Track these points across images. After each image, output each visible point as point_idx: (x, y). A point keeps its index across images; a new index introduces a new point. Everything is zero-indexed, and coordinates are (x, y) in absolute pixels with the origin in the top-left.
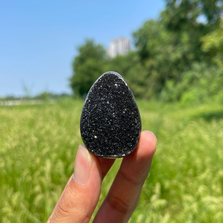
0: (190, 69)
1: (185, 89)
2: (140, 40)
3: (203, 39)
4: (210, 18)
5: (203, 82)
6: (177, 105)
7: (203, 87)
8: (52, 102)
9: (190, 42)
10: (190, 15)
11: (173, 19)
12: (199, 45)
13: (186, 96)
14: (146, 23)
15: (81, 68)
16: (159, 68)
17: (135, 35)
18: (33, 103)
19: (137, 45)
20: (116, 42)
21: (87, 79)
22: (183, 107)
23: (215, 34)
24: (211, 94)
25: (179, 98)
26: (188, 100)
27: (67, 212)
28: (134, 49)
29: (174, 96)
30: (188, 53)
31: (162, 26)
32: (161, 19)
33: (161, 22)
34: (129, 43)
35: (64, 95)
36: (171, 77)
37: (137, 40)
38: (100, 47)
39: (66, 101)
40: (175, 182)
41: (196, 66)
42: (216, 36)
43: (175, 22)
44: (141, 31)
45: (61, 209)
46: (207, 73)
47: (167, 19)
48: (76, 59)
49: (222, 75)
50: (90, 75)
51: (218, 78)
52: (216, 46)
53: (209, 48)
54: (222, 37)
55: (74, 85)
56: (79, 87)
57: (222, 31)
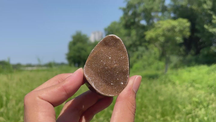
0: (137, 50)
1: (135, 62)
3: (146, 33)
4: (148, 22)
5: (145, 57)
7: (145, 60)
9: (137, 35)
10: (137, 20)
11: (127, 22)
12: (143, 36)
13: (135, 66)
14: (112, 23)
15: (73, 48)
17: (106, 30)
20: (95, 33)
21: (77, 54)
23: (152, 30)
24: (150, 65)
26: (136, 68)
30: (136, 41)
31: (121, 25)
33: (120, 23)
34: (102, 34)
35: (62, 64)
38: (85, 36)
39: (64, 67)
41: (141, 49)
42: (153, 32)
43: (129, 23)
44: (109, 27)
46: (147, 53)
47: (124, 22)
48: (70, 43)
49: (155, 54)
50: (79, 52)
51: (153, 56)
52: (154, 37)
53: (149, 38)
54: (157, 32)
55: (69, 58)
56: (72, 59)
57: (157, 29)
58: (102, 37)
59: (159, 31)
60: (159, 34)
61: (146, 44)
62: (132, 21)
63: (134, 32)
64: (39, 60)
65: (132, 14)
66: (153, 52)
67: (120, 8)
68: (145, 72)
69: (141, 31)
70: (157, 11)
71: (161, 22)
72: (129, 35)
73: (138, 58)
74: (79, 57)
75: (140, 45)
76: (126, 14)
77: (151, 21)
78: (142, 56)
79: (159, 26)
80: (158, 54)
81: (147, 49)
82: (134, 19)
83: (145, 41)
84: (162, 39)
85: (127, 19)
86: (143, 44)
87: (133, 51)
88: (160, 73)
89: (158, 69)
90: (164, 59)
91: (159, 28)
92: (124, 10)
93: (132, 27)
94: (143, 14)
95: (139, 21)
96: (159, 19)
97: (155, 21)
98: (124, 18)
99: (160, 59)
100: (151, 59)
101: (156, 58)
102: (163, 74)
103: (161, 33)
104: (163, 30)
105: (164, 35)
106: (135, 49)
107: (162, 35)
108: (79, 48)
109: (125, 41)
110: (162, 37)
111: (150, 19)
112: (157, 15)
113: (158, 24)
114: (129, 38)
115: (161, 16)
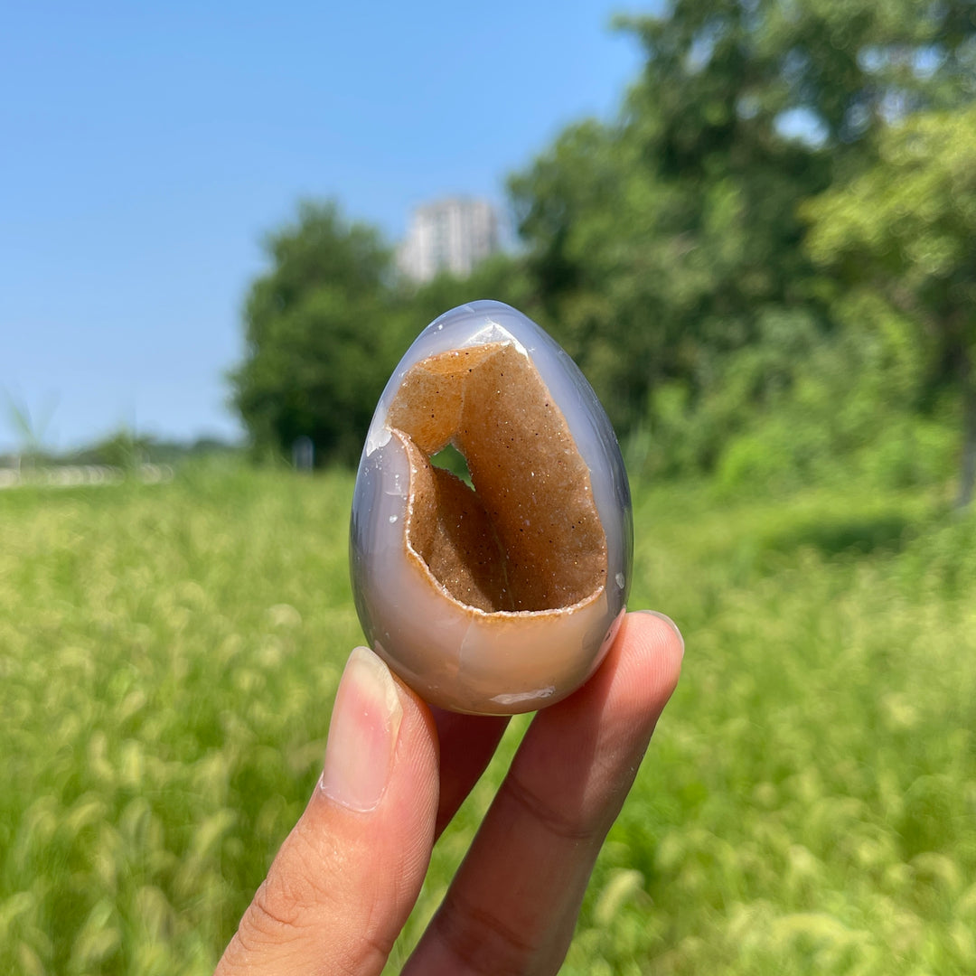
0: (753, 338)
1: (733, 425)
2: (540, 211)
3: (814, 209)
4: (834, 120)
5: (810, 390)
6: (698, 493)
7: (811, 413)
8: (152, 474)
9: (750, 221)
10: (749, 106)
11: (674, 125)
12: (794, 236)
13: (739, 453)
14: (565, 137)
15: (277, 328)
16: (620, 330)
17: (516, 188)
18: (68, 478)
19: (525, 231)
20: (437, 215)
21: (310, 374)
22: (726, 503)
23: (864, 186)
24: (846, 446)
25: (708, 462)
26: (747, 473)
27: (290, 922)
28: (514, 249)
29: (687, 453)
30: (745, 268)
31: (631, 153)
32: (627, 123)
33: (625, 136)
34: (493, 221)
35: (205, 447)
36: (676, 372)
37: (526, 208)
38: (363, 236)
39: (217, 471)
40: (698, 836)
41: (781, 326)
42: (869, 197)
43: (689, 137)
44: (542, 169)
45: (265, 913)
46: (826, 357)
47: (651, 127)
48: (260, 288)
49: (888, 362)
50: (322, 357)
51: (872, 378)
52: (870, 238)
53: (835, 249)
54: (893, 203)
55: (251, 404)
56: (272, 412)
57: (895, 175)
58: (492, 239)
59: (914, 196)
60: (909, 219)
61: (823, 289)
62: (714, 115)
63: (726, 204)
64: (21, 421)
65: (714, 66)
66: (872, 349)
67: (622, 25)
68: (808, 506)
69: (781, 189)
70: (902, 40)
71: (929, 124)
72: (690, 223)
73: (757, 393)
74: (323, 391)
75: (778, 298)
76: (663, 64)
77: (858, 118)
78: (787, 381)
79: (917, 151)
80: (910, 367)
81: (827, 324)
82: (730, 101)
83: (808, 270)
84: (931, 257)
85: (672, 99)
86: (798, 288)
87: (725, 347)
88: (917, 506)
89: (906, 479)
90: (954, 404)
91: (916, 166)
92: (652, 34)
93: (714, 165)
94: (794, 66)
95: (766, 119)
96: (924, 101)
97: (893, 113)
98: (651, 93)
99: (925, 405)
100: (858, 407)
101: (891, 398)
102: (942, 516)
103: (927, 210)
104: (944, 187)
105: (946, 224)
106: (735, 331)
107: (930, 220)
108: (319, 327)
109: (661, 274)
110: (937, 236)
111: (854, 103)
112: (906, 71)
113: (912, 136)
114: (688, 247)
115: (931, 75)
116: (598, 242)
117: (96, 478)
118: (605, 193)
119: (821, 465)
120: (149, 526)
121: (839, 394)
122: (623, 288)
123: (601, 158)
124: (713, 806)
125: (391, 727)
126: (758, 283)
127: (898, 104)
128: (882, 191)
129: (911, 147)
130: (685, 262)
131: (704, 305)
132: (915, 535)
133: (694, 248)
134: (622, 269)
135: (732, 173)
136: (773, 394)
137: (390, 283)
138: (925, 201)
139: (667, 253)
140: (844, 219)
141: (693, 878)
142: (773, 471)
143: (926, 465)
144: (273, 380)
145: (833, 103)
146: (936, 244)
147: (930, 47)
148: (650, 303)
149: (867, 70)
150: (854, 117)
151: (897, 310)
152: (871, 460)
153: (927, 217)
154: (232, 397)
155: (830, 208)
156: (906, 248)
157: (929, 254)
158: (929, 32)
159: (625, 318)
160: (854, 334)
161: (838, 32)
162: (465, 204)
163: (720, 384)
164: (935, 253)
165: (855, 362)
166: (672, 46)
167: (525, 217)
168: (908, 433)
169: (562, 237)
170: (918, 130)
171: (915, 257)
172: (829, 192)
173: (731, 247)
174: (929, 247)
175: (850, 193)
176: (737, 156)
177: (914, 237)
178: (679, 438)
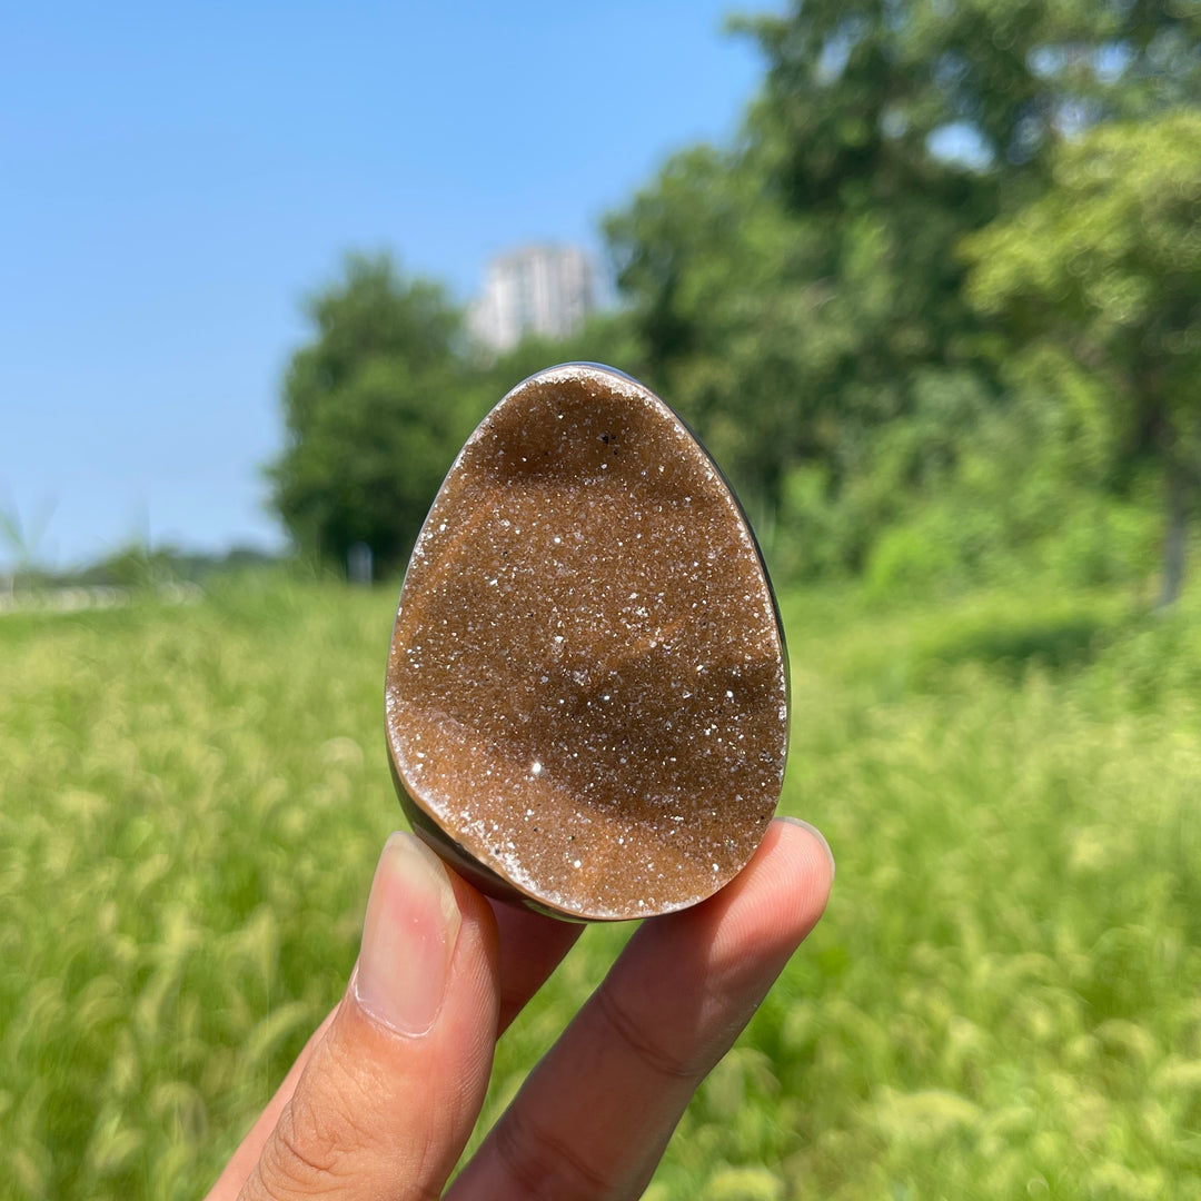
0: (907, 408)
1: (886, 514)
2: (644, 258)
3: (974, 247)
4: (1001, 138)
5: (976, 469)
6: (842, 599)
7: (978, 497)
8: (177, 595)
9: (900, 264)
10: (895, 122)
11: (803, 147)
12: (951, 280)
13: (891, 549)
14: (671, 166)
15: (324, 410)
16: (744, 401)
17: (613, 231)
18: (70, 602)
19: (625, 283)
20: (518, 266)
21: (368, 465)
22: (878, 609)
23: (1035, 217)
24: (1024, 535)
25: (855, 560)
26: (904, 574)
27: (326, 1169)
28: (611, 305)
29: (828, 550)
30: (896, 321)
31: (755, 184)
32: (747, 146)
33: (747, 162)
34: (586, 273)
35: (241, 559)
36: (810, 451)
37: (626, 255)
38: (426, 294)
39: (255, 585)
40: (839, 1008)
41: (941, 392)
42: (1041, 230)
43: (822, 162)
44: (643, 206)
45: (295, 1154)
46: (995, 428)
47: (776, 151)
48: (301, 361)
49: (1073, 432)
50: (381, 444)
51: (1055, 451)
52: (1042, 280)
53: (1001, 294)
54: (1070, 236)
55: (293, 506)
56: (320, 513)
57: (1073, 202)
58: (586, 295)
59: (1096, 226)
60: (1090, 254)
61: (991, 346)
62: (852, 134)
63: (869, 243)
64: (10, 530)
65: (851, 74)
66: (1053, 416)
67: (737, 27)
68: (977, 610)
69: (936, 224)
70: (1080, 37)
71: (1114, 139)
72: (825, 268)
73: (912, 474)
74: (383, 486)
75: (937, 359)
76: (788, 74)
77: (1030, 134)
78: (950, 459)
79: (1100, 171)
80: (1099, 433)
81: (997, 389)
82: (872, 116)
83: (972, 324)
84: (1119, 301)
85: (802, 116)
86: (959, 346)
87: (873, 419)
88: (1111, 606)
89: (1098, 574)
90: (1153, 482)
91: (1097, 190)
92: (773, 37)
93: (852, 195)
94: (950, 71)
95: (916, 137)
96: (1111, 111)
97: (1072, 128)
98: (775, 110)
99: (1119, 486)
100: (1038, 488)
101: (1077, 474)
102: (1139, 619)
103: (1113, 243)
104: (1132, 215)
105: (1134, 261)
106: (885, 399)
107: (1115, 256)
108: (378, 408)
109: (792, 331)
110: (1126, 276)
111: (1024, 116)
112: (1087, 74)
113: (1091, 154)
114: (822, 298)
115: (1118, 77)
116: (715, 293)
117: (104, 601)
118: (720, 233)
119: (995, 560)
120: (171, 656)
121: (1014, 472)
122: (746, 349)
123: (716, 192)
124: (860, 972)
125: (447, 937)
126: (912, 339)
127: (1078, 117)
128: (1057, 222)
129: (1091, 166)
130: (821, 315)
131: (846, 367)
132: (1107, 643)
133: (832, 298)
134: (744, 326)
135: (876, 204)
136: (932, 476)
137: (460, 351)
138: (1111, 232)
139: (799, 304)
140: (1013, 257)
141: (833, 1060)
142: (936, 569)
143: (1122, 556)
144: (321, 474)
145: (996, 116)
146: (1124, 285)
147: (1116, 44)
148: (779, 368)
149: (1038, 74)
150: (1025, 132)
151: (1085, 369)
152: (1055, 552)
153: (1111, 252)
154: (271, 497)
155: (994, 244)
156: (1088, 292)
157: (1116, 298)
158: (1114, 25)
159: (749, 387)
160: (1031, 399)
161: (1001, 28)
162: (553, 253)
163: (867, 466)
164: (1122, 295)
165: (1032, 433)
166: (797, 50)
167: (624, 265)
168: (1098, 518)
169: (670, 289)
170: (1100, 146)
171: (1098, 301)
172: (993, 225)
173: (876, 296)
174: (1116, 290)
175: (1019, 225)
176: (884, 184)
177: (1097, 278)
178: (820, 531)
